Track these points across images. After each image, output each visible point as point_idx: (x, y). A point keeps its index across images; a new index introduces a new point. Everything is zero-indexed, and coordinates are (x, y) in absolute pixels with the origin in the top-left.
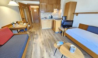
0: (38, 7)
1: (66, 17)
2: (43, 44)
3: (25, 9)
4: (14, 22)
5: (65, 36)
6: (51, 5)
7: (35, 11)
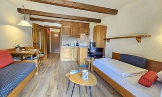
0: (58, 31)
1: (95, 43)
2: (56, 79)
3: (40, 32)
4: (19, 45)
5: (92, 70)
6: (76, 29)
7: (56, 35)
